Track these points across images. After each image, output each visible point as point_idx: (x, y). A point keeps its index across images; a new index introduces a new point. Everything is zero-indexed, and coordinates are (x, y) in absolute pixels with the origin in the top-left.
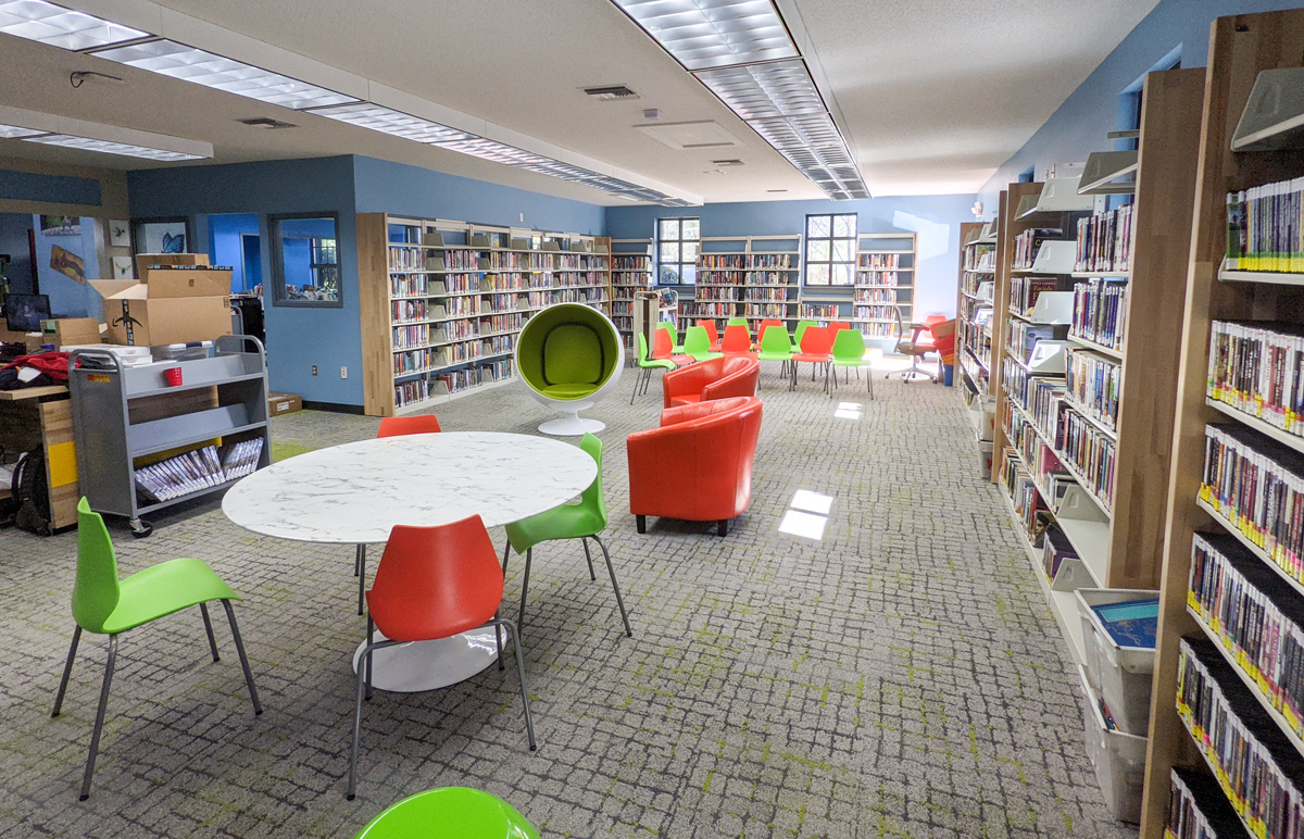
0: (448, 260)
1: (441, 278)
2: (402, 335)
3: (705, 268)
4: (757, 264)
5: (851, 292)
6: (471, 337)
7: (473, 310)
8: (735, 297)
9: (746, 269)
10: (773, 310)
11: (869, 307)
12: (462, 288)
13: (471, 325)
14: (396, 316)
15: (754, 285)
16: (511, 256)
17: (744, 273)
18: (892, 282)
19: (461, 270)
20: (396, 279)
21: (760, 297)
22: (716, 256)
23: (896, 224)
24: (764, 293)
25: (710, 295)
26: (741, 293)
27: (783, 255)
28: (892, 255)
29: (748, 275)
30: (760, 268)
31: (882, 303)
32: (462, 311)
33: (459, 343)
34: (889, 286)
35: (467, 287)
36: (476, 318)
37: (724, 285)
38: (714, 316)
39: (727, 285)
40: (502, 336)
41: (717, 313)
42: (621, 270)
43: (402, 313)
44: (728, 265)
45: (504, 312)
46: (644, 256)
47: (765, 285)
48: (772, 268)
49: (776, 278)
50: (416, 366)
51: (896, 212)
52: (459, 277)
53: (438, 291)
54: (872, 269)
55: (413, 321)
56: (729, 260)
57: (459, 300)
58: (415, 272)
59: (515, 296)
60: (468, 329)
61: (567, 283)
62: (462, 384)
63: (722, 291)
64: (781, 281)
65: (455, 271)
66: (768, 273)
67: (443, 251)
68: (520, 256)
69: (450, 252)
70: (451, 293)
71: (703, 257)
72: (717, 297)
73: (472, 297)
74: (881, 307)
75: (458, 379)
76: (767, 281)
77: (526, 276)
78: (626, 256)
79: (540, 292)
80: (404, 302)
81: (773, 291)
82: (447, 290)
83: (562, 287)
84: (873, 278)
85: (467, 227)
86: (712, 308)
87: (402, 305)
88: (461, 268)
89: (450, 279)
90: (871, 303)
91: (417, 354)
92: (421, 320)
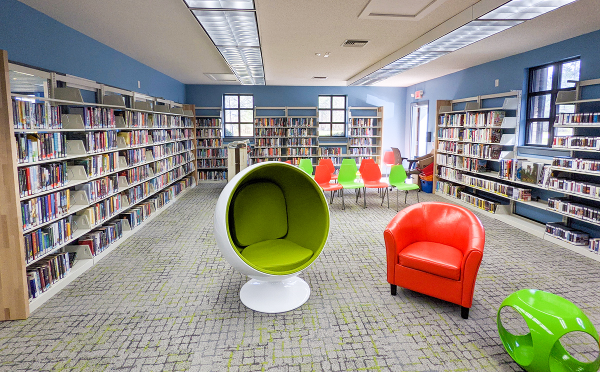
0: (88, 118)
1: (80, 136)
2: (35, 209)
3: (261, 126)
4: (294, 124)
5: (344, 140)
6: (111, 194)
7: (112, 166)
8: (281, 144)
9: (287, 127)
10: (305, 152)
11: (358, 148)
12: (102, 146)
13: (111, 181)
14: (26, 187)
15: (293, 136)
16: (140, 116)
17: (286, 130)
18: (370, 134)
19: (100, 128)
20: (23, 140)
21: (297, 144)
22: (268, 119)
23: (368, 102)
24: (298, 141)
25: (265, 143)
26: (284, 141)
27: (310, 118)
28: (370, 119)
29: (289, 130)
30: (296, 126)
31: (365, 146)
32: (102, 170)
33: (100, 202)
34: (369, 136)
35: (107, 145)
36: (115, 174)
37: (273, 137)
38: (267, 156)
39: (276, 137)
40: (135, 187)
41: (269, 154)
42: (201, 127)
43: (34, 181)
44: (276, 124)
45: (136, 165)
46: (218, 118)
47: (300, 136)
48: (303, 126)
49: (306, 132)
50: (55, 240)
51: (368, 95)
52: (98, 135)
53: (76, 150)
54: (360, 126)
55: (50, 189)
56: (276, 121)
57: (99, 159)
58: (50, 130)
59: (144, 149)
60: (109, 186)
61: (175, 137)
62: (104, 243)
63: (273, 141)
64: (309, 134)
65: (95, 128)
66: (301, 129)
67: (83, 107)
68: (147, 115)
69: (89, 109)
70: (92, 152)
71: (259, 119)
72: (270, 144)
73: (111, 154)
74: (365, 148)
75: (101, 239)
76: (301, 134)
77: (151, 132)
78: (204, 118)
79: (160, 145)
80: (36, 168)
81: (304, 140)
82: (88, 149)
83: (173, 141)
84: (360, 131)
85: (98, 86)
86: (266, 151)
87: (34, 172)
88: (100, 126)
89: (90, 138)
90: (359, 146)
91: (55, 227)
92: (59, 186)
